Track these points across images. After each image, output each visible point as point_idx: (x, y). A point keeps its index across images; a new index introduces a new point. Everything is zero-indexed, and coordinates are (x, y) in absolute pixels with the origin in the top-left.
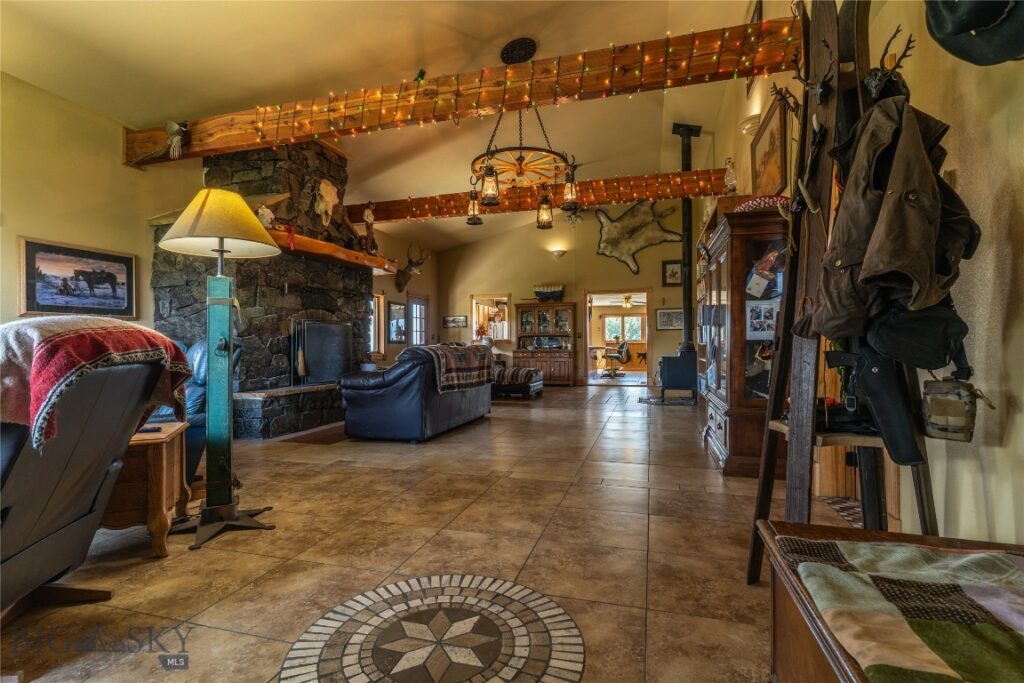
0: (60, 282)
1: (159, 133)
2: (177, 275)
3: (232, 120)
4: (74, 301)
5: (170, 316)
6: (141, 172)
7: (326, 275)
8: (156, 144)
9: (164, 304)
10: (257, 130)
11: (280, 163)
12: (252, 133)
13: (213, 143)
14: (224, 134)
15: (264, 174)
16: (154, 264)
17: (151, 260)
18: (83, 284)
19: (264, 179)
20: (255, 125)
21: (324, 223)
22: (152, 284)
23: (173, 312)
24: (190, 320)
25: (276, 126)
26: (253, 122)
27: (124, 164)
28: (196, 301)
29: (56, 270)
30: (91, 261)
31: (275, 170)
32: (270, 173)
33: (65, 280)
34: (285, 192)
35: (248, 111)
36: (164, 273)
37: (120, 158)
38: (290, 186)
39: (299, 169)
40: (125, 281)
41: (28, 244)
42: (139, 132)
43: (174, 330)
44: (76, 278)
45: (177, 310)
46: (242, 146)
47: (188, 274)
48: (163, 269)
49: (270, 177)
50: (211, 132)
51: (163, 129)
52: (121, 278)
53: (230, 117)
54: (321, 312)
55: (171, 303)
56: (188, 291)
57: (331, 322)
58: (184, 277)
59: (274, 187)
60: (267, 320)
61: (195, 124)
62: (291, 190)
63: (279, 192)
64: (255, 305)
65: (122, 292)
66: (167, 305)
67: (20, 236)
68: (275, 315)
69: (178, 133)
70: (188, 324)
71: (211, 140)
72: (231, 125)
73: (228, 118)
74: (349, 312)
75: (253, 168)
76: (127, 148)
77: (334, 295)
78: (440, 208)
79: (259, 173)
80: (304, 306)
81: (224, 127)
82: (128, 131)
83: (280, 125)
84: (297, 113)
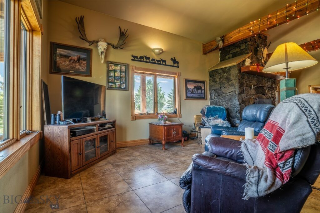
0: (191, 90)
1: (213, 42)
2: (217, 86)
3: (240, 30)
4: (194, 95)
5: (215, 98)
6: (206, 56)
7: (262, 81)
8: (212, 46)
9: (213, 95)
10: (250, 30)
11: (248, 43)
12: (248, 32)
13: (232, 40)
14: (237, 36)
15: (242, 48)
16: (209, 83)
17: (209, 81)
18: (196, 90)
19: (242, 50)
20: (249, 29)
21: (262, 62)
22: (209, 89)
23: (216, 97)
24: (222, 100)
25: (259, 26)
26: (248, 28)
27: (203, 54)
28: (223, 93)
29: (191, 87)
30: (197, 83)
31: (246, 46)
32: (244, 47)
33: (192, 89)
34: (250, 53)
35: (245, 26)
36: (213, 85)
37: (202, 52)
38: (251, 50)
39: (254, 44)
40: (204, 89)
41: (186, 80)
42: (207, 44)
43: (216, 103)
44: (194, 89)
45: (217, 96)
46: (243, 38)
47: (221, 85)
48: (212, 84)
49: (245, 48)
50: (232, 36)
51: (215, 40)
52: (203, 88)
53: (239, 30)
54: (261, 95)
55: (215, 95)
56: (221, 90)
57: (264, 99)
58: (220, 86)
59: (246, 52)
60: (247, 98)
61: (225, 36)
62: (252, 52)
63: (248, 53)
64: (243, 94)
65: (203, 92)
66: (214, 95)
67: (184, 78)
68: (249, 97)
69: (220, 40)
70: (221, 101)
71: (232, 39)
72: (239, 32)
73: (237, 30)
74: (270, 95)
75: (238, 47)
76: (203, 49)
77: (265, 88)
78: (313, 47)
79: (240, 48)
80: (257, 93)
81: (237, 34)
82: (203, 45)
83: (261, 25)
84: (269, 19)
